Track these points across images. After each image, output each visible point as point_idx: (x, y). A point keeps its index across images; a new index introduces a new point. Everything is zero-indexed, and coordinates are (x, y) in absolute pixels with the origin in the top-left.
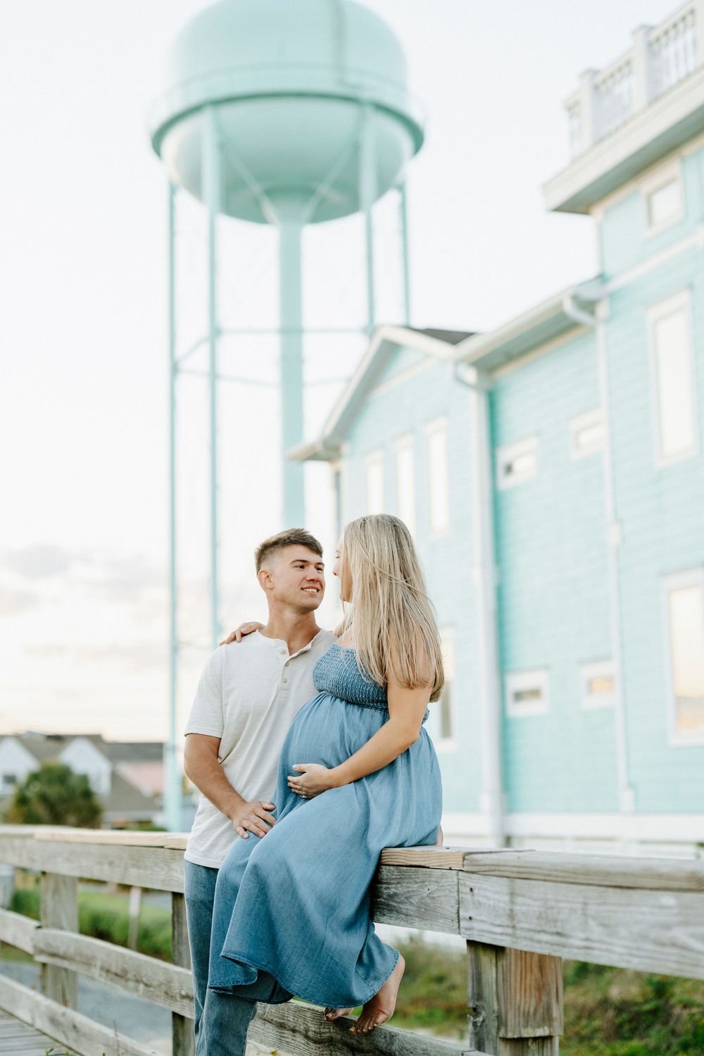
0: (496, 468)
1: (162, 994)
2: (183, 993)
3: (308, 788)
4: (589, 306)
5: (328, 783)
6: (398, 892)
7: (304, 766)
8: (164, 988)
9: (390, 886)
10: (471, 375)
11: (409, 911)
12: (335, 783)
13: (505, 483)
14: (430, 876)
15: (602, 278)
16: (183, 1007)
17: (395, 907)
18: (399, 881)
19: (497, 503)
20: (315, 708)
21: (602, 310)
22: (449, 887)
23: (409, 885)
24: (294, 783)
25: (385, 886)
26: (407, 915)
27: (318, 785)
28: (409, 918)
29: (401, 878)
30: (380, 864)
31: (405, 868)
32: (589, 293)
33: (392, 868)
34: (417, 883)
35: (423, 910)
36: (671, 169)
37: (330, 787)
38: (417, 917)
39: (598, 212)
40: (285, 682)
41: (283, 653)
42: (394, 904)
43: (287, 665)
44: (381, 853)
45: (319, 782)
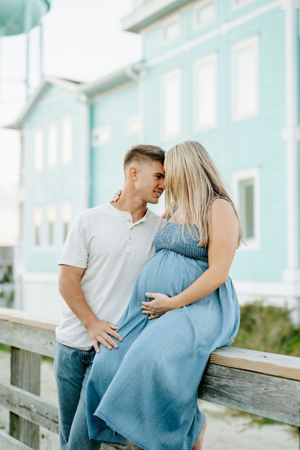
0: (92, 137)
1: (5, 401)
2: (22, 404)
3: (156, 309)
4: (137, 72)
5: (169, 306)
6: (230, 384)
7: (153, 295)
8: (6, 398)
9: (221, 379)
10: (83, 98)
11: (242, 400)
12: (173, 307)
13: (96, 144)
14: (268, 380)
15: (143, 61)
16: (21, 412)
17: (226, 394)
18: (232, 378)
19: (92, 152)
20: (164, 259)
21: (143, 74)
22: (291, 392)
23: (243, 382)
24: (146, 306)
25: (215, 378)
26: (239, 402)
27: (162, 308)
28: (242, 404)
29: (233, 376)
30: (209, 363)
31: (239, 371)
32: (138, 67)
33: (223, 368)
34: (252, 382)
35: (258, 402)
36: (176, 17)
37: (170, 309)
38: (252, 405)
39: (143, 33)
40: (130, 240)
41: (129, 221)
42: (224, 392)
43: (132, 229)
44: (210, 356)
45: (163, 305)
